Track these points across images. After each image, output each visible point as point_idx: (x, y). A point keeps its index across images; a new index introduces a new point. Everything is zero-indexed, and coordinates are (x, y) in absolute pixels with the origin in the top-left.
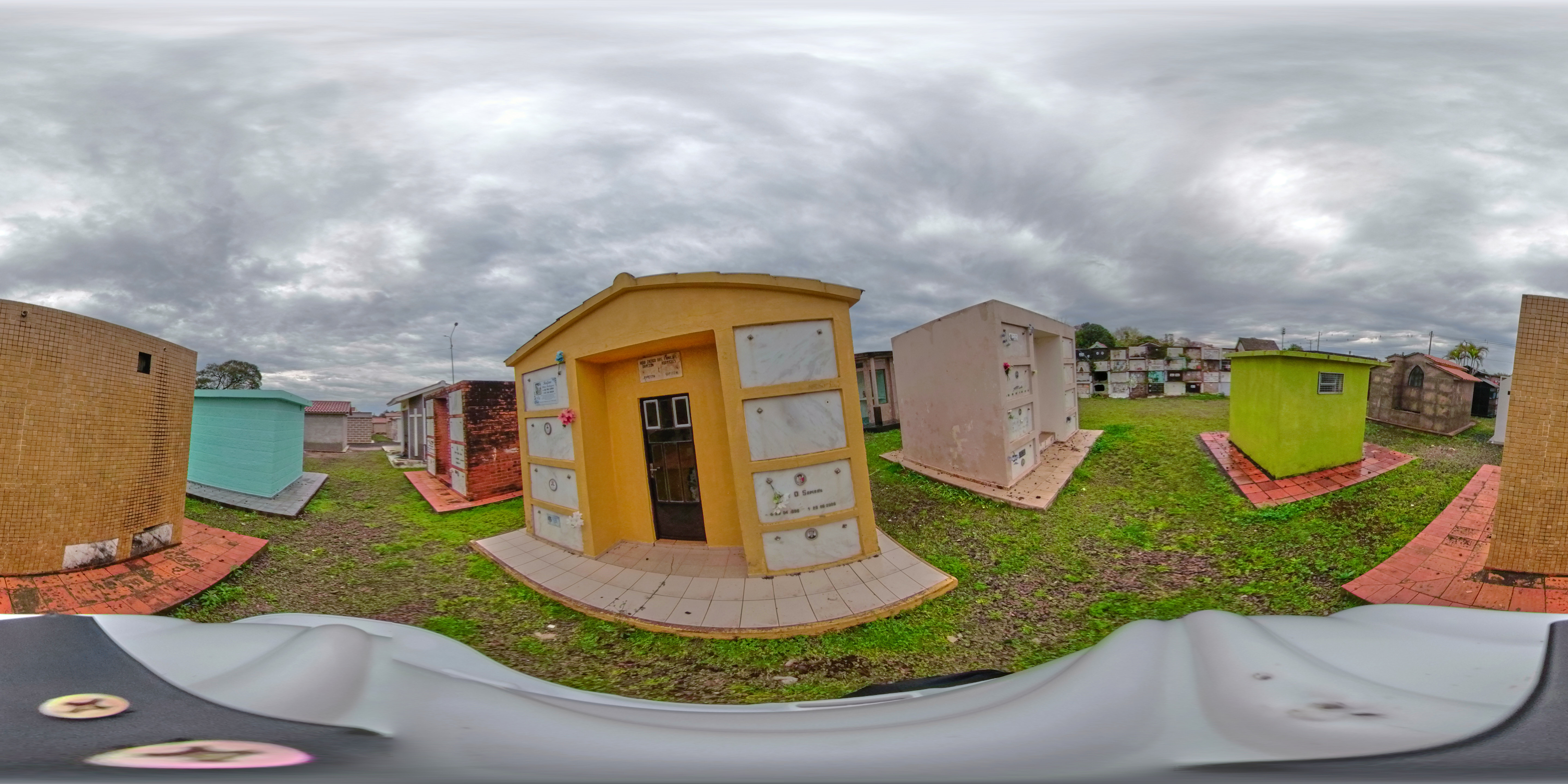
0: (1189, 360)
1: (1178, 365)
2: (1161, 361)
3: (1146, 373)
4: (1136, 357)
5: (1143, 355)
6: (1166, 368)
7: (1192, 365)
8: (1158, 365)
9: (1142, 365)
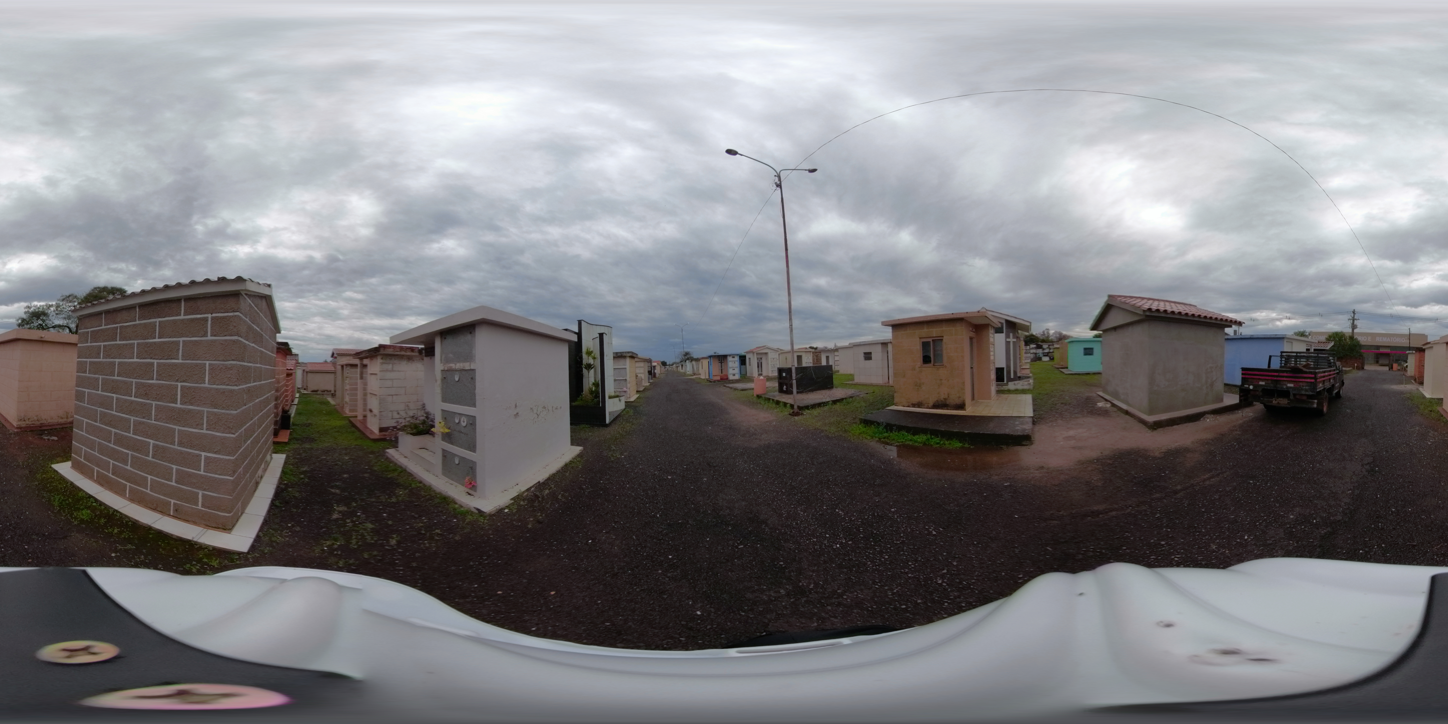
0: (1050, 349)
1: (1047, 351)
2: (1041, 350)
3: (1036, 354)
4: (1033, 348)
5: (1035, 348)
6: (1042, 352)
7: (1051, 351)
8: (1040, 351)
9: (1034, 351)
